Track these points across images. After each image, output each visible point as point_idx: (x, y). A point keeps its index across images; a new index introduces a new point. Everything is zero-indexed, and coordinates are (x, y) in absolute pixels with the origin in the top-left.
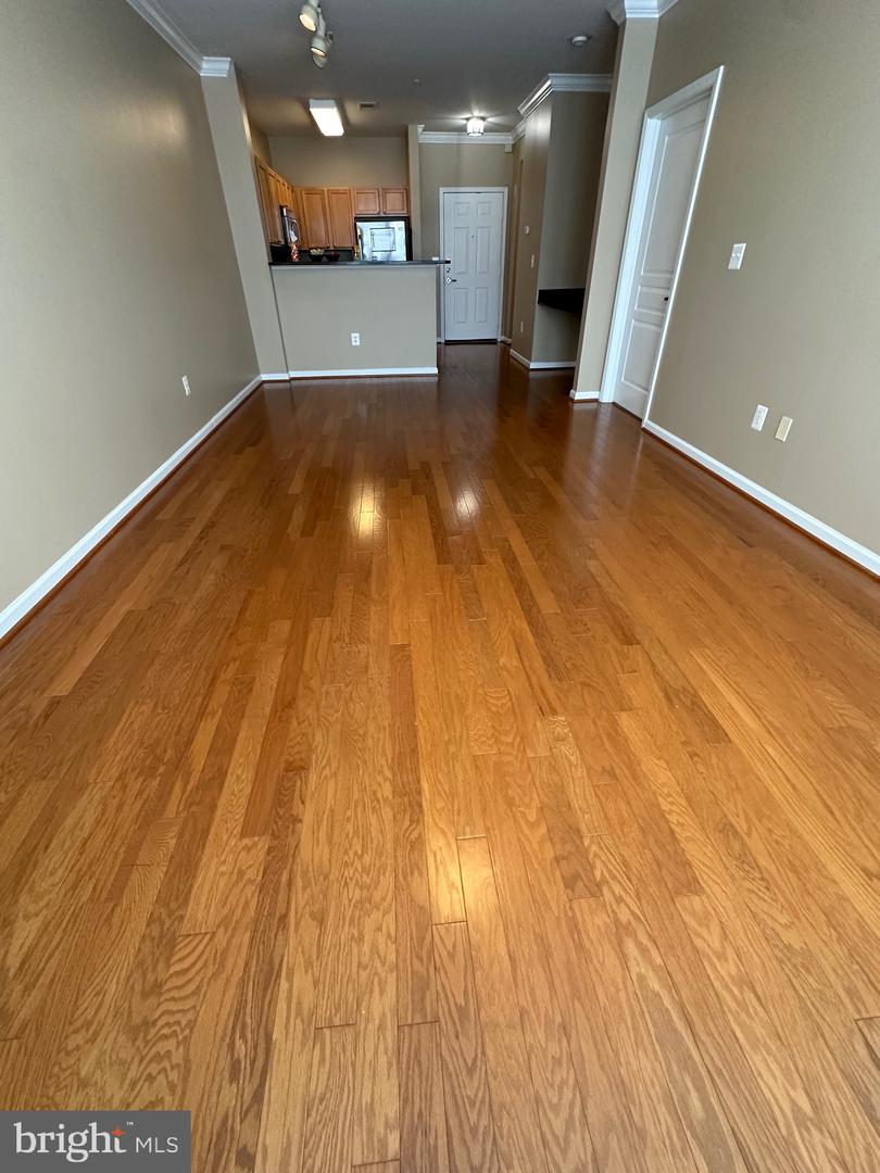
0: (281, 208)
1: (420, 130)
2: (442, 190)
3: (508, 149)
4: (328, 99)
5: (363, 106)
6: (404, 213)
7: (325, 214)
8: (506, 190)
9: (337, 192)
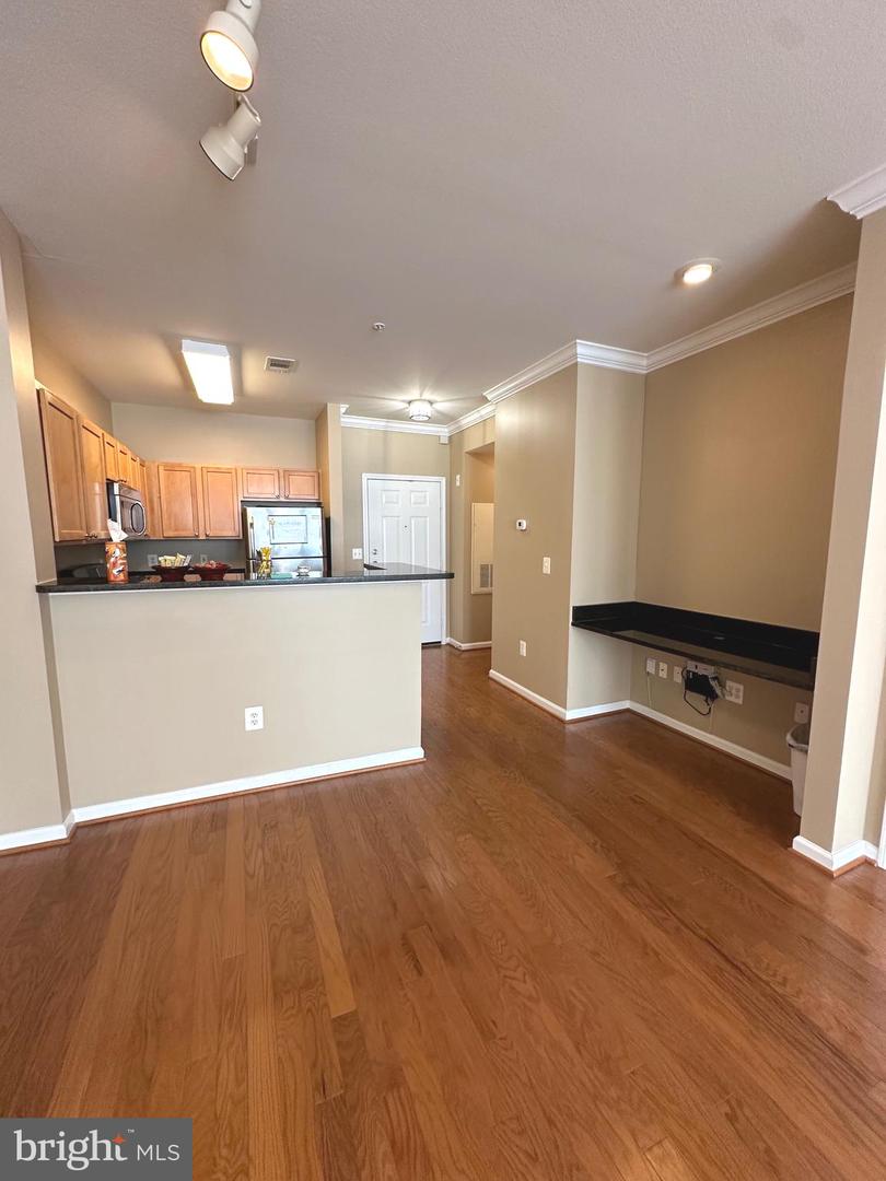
0: (110, 484)
1: (343, 410)
2: (365, 476)
3: (445, 440)
4: (216, 342)
5: (274, 363)
6: (314, 498)
7: (194, 495)
8: (444, 480)
9: (218, 471)
